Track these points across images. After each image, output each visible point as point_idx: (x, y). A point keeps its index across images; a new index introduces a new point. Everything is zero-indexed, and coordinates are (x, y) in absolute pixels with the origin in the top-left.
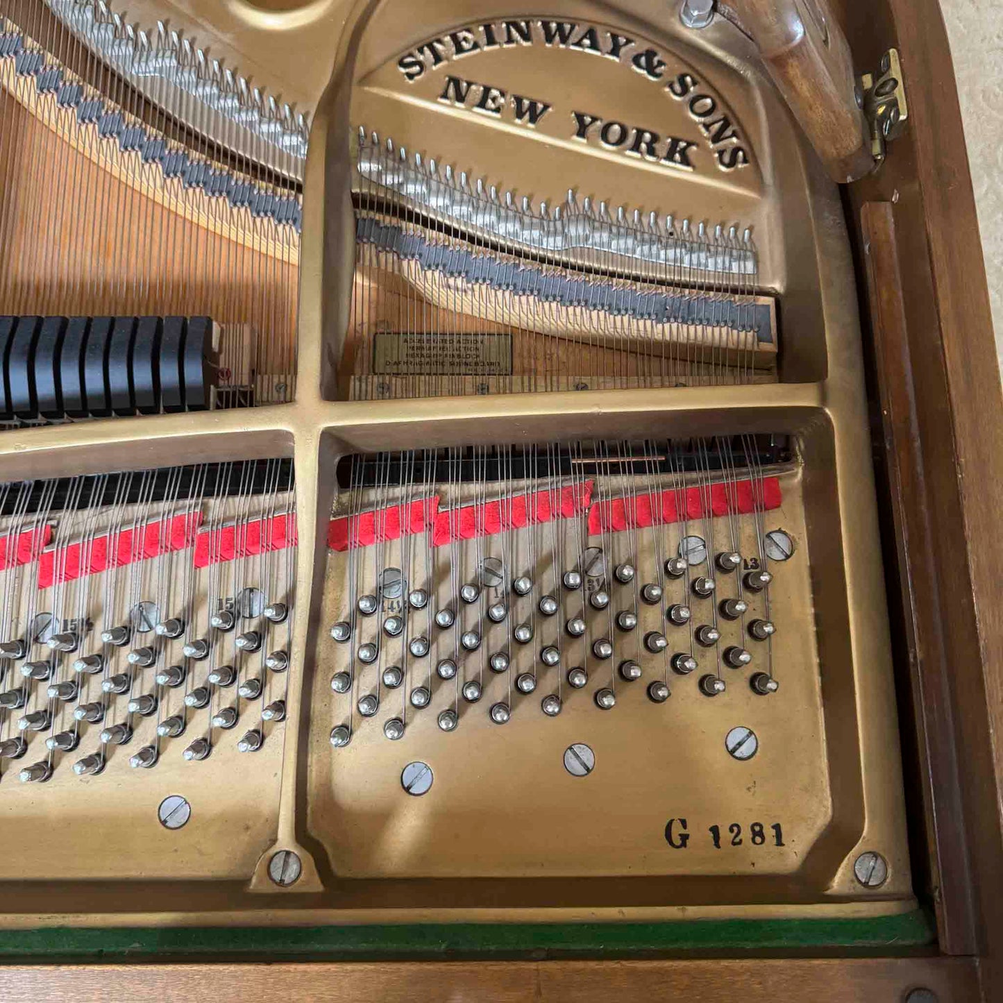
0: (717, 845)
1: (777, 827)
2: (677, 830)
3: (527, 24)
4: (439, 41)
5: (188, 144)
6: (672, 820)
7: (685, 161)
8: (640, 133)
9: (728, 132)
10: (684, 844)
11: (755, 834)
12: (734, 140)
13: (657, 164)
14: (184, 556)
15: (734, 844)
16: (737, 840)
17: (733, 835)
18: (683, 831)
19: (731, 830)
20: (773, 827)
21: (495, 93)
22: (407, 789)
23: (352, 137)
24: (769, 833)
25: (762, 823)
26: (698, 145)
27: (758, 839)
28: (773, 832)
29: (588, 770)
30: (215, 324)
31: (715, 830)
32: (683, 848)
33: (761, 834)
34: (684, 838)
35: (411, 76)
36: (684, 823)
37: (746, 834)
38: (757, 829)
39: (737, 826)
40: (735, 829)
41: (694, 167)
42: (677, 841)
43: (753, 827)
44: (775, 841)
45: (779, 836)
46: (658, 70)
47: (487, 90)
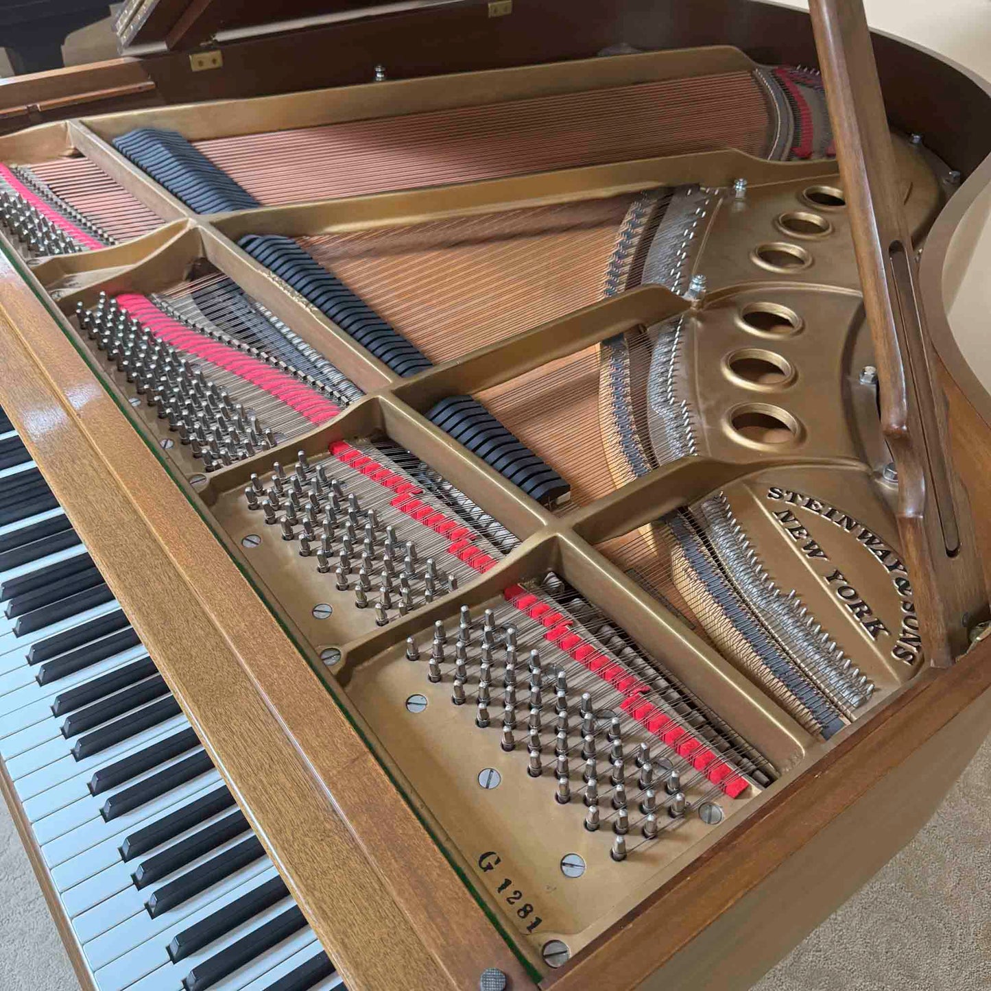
0: (500, 890)
1: (539, 921)
2: (490, 860)
3: (857, 524)
4: (802, 496)
5: (645, 451)
6: (493, 853)
7: (875, 633)
8: (863, 604)
9: (916, 644)
10: (485, 869)
11: (524, 909)
12: (915, 649)
13: (857, 623)
14: (448, 543)
15: (508, 900)
16: (512, 900)
17: (513, 896)
18: (493, 864)
19: (515, 893)
20: (537, 918)
21: (805, 532)
22: (407, 703)
23: (715, 492)
24: (532, 918)
25: (534, 909)
26: (890, 634)
27: (522, 913)
28: (534, 920)
29: (487, 787)
30: (569, 493)
31: (508, 883)
32: (482, 870)
33: (527, 913)
34: (490, 867)
35: (770, 495)
36: (498, 861)
37: (519, 904)
38: (528, 908)
39: (521, 895)
40: (518, 895)
41: (876, 640)
42: (484, 864)
43: (527, 905)
44: (530, 924)
45: (534, 925)
46: (906, 592)
47: (802, 528)
